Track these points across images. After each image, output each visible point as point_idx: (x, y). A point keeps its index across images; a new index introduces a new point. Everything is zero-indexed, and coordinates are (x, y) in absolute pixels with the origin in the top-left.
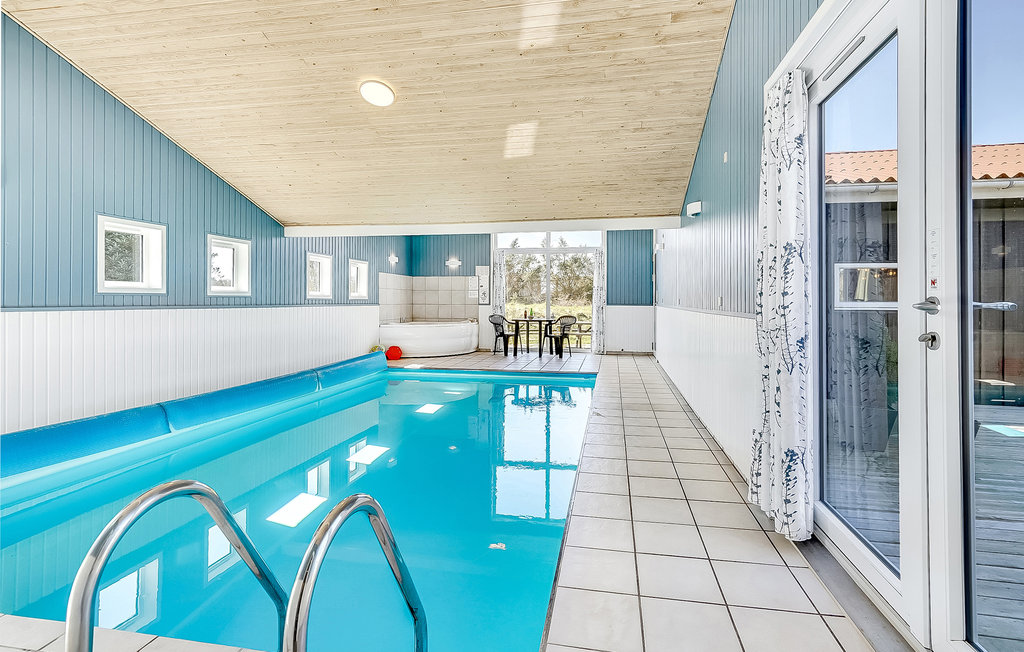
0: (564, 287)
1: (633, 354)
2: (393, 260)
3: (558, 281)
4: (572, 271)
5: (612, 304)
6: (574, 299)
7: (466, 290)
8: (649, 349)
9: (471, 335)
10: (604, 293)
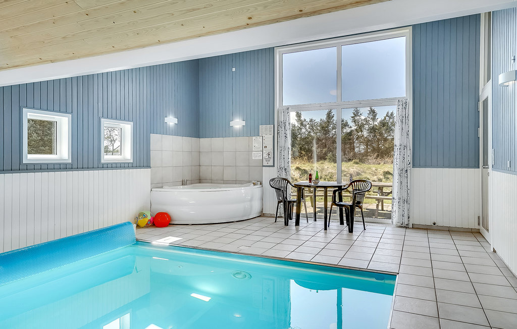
0: (373, 147)
1: (450, 231)
2: (171, 121)
3: (367, 142)
4: (381, 134)
5: (420, 166)
6: (382, 157)
7: (250, 152)
8: (474, 225)
9: (251, 200)
10: (409, 153)
